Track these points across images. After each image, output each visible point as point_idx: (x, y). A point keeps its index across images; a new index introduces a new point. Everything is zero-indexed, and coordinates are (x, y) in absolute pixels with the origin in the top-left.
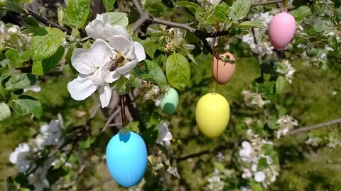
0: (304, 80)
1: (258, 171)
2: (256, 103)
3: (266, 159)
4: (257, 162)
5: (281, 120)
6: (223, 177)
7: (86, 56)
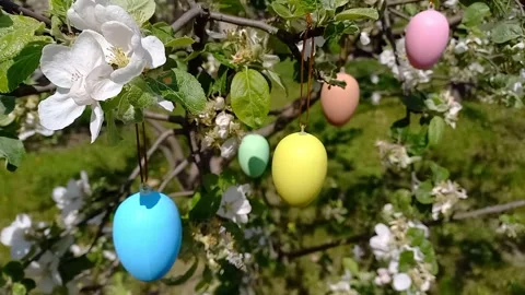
0: (503, 135)
1: (400, 272)
2: (396, 160)
3: (412, 253)
4: (398, 258)
5: (439, 188)
6: (355, 282)
7: (66, 58)
